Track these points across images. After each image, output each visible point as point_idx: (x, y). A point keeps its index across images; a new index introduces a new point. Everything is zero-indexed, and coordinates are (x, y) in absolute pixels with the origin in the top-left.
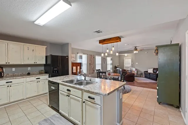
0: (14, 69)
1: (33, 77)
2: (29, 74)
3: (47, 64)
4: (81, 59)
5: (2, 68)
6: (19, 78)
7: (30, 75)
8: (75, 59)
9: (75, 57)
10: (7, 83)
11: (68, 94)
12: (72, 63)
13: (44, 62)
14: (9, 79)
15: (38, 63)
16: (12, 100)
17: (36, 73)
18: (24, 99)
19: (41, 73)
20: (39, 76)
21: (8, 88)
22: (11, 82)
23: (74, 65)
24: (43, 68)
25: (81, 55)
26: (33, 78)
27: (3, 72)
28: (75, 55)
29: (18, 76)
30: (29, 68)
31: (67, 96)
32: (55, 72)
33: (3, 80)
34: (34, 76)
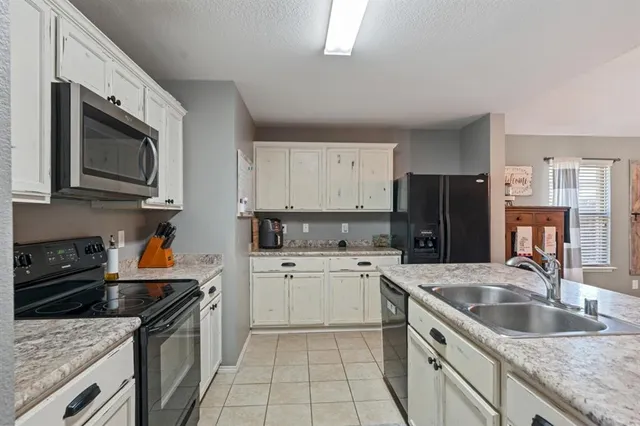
0: (306, 227)
1: (348, 255)
2: (342, 245)
3: (399, 211)
4: (567, 186)
5: (279, 221)
6: (311, 256)
7: (345, 250)
8: (529, 192)
9: (529, 178)
10: (284, 265)
11: (436, 357)
12: (509, 209)
13: (388, 207)
14: (289, 255)
15: (369, 207)
16: (294, 321)
17: (365, 245)
18: (322, 327)
19: (378, 246)
20: (367, 255)
21: (287, 280)
22: (294, 265)
23: (525, 217)
24: (386, 228)
25: (569, 165)
26: (348, 261)
27: (281, 233)
28: (529, 169)
29: (316, 248)
30: (345, 227)
31: (431, 361)
32: (426, 246)
33: (276, 256)
34: (352, 253)
